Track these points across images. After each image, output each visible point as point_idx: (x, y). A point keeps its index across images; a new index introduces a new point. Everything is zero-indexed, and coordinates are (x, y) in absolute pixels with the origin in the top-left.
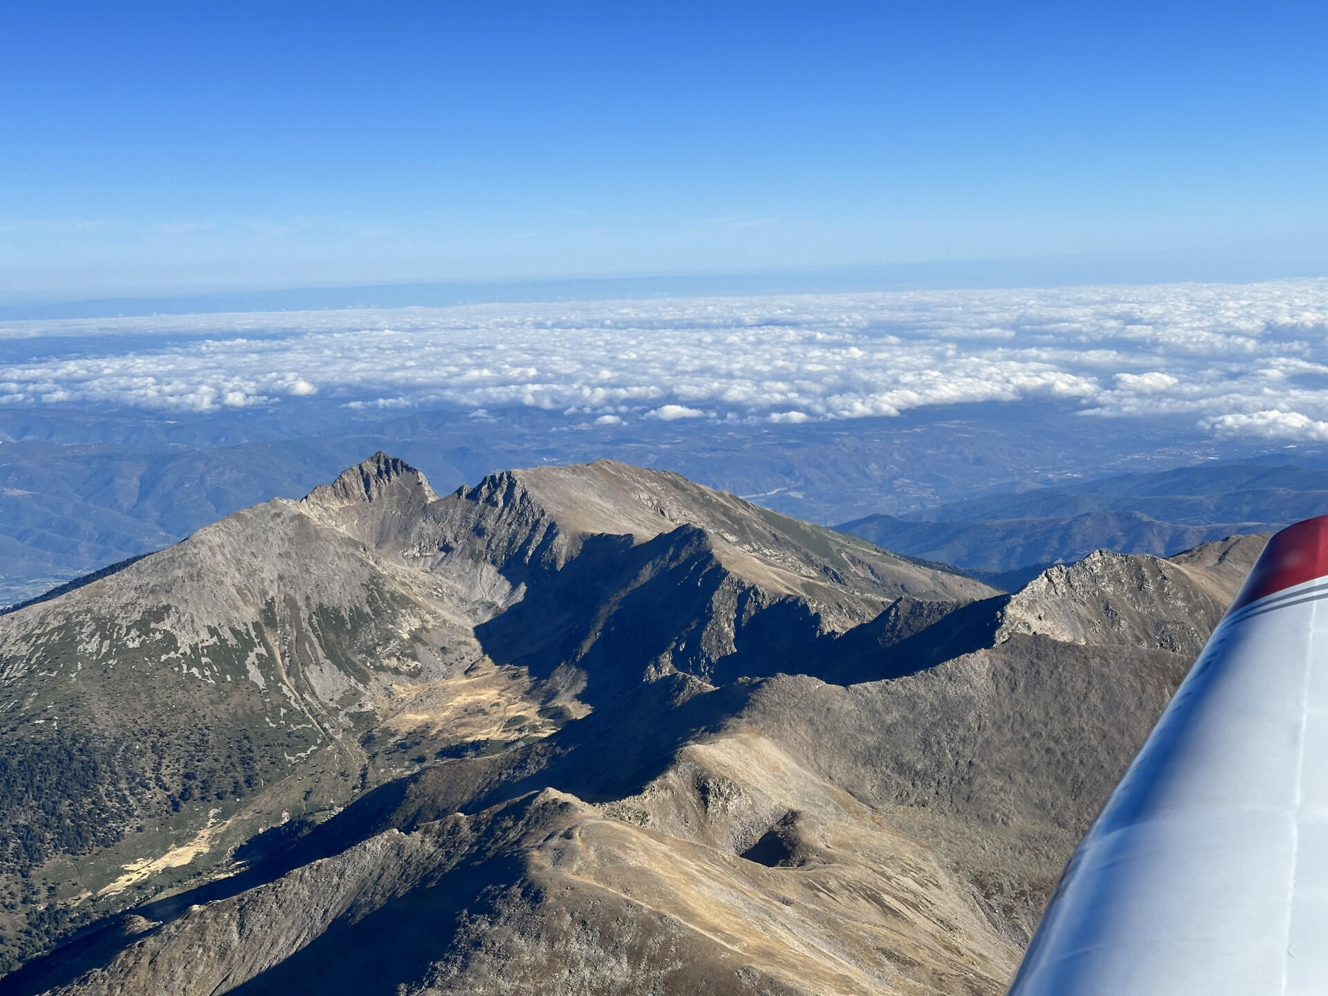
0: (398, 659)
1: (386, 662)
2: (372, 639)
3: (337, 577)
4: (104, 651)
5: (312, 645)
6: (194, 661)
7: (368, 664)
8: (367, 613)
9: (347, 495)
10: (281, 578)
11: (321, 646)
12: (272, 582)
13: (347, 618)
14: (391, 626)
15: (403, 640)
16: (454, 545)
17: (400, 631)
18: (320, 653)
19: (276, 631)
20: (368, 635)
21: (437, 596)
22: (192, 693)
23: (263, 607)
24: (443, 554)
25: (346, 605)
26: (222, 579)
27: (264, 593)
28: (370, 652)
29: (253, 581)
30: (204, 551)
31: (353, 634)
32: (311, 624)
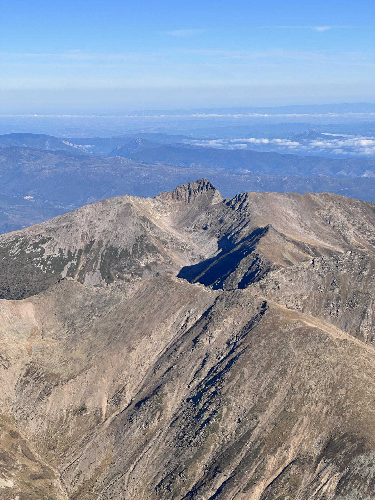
0: (132, 275)
1: (125, 275)
2: (125, 264)
3: (127, 234)
4: (16, 253)
5: (97, 263)
6: (44, 263)
7: (117, 275)
8: (130, 252)
9: (178, 198)
10: (104, 231)
11: (100, 264)
12: (99, 232)
13: (119, 253)
14: (137, 259)
15: (140, 267)
16: (209, 227)
17: (141, 262)
18: (98, 267)
19: (87, 254)
20: (123, 262)
21: (181, 250)
22: (33, 275)
23: (88, 243)
24: (203, 231)
25: (123, 247)
26: (79, 228)
27: (93, 237)
28: (121, 271)
29: (92, 231)
30: (80, 215)
31: (118, 261)
32: (102, 254)
